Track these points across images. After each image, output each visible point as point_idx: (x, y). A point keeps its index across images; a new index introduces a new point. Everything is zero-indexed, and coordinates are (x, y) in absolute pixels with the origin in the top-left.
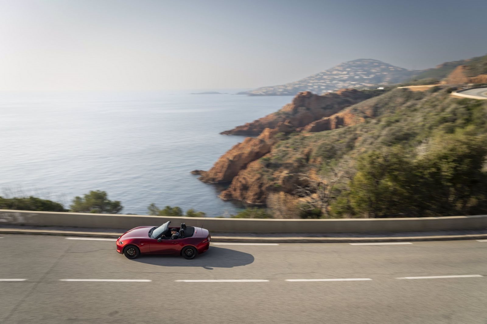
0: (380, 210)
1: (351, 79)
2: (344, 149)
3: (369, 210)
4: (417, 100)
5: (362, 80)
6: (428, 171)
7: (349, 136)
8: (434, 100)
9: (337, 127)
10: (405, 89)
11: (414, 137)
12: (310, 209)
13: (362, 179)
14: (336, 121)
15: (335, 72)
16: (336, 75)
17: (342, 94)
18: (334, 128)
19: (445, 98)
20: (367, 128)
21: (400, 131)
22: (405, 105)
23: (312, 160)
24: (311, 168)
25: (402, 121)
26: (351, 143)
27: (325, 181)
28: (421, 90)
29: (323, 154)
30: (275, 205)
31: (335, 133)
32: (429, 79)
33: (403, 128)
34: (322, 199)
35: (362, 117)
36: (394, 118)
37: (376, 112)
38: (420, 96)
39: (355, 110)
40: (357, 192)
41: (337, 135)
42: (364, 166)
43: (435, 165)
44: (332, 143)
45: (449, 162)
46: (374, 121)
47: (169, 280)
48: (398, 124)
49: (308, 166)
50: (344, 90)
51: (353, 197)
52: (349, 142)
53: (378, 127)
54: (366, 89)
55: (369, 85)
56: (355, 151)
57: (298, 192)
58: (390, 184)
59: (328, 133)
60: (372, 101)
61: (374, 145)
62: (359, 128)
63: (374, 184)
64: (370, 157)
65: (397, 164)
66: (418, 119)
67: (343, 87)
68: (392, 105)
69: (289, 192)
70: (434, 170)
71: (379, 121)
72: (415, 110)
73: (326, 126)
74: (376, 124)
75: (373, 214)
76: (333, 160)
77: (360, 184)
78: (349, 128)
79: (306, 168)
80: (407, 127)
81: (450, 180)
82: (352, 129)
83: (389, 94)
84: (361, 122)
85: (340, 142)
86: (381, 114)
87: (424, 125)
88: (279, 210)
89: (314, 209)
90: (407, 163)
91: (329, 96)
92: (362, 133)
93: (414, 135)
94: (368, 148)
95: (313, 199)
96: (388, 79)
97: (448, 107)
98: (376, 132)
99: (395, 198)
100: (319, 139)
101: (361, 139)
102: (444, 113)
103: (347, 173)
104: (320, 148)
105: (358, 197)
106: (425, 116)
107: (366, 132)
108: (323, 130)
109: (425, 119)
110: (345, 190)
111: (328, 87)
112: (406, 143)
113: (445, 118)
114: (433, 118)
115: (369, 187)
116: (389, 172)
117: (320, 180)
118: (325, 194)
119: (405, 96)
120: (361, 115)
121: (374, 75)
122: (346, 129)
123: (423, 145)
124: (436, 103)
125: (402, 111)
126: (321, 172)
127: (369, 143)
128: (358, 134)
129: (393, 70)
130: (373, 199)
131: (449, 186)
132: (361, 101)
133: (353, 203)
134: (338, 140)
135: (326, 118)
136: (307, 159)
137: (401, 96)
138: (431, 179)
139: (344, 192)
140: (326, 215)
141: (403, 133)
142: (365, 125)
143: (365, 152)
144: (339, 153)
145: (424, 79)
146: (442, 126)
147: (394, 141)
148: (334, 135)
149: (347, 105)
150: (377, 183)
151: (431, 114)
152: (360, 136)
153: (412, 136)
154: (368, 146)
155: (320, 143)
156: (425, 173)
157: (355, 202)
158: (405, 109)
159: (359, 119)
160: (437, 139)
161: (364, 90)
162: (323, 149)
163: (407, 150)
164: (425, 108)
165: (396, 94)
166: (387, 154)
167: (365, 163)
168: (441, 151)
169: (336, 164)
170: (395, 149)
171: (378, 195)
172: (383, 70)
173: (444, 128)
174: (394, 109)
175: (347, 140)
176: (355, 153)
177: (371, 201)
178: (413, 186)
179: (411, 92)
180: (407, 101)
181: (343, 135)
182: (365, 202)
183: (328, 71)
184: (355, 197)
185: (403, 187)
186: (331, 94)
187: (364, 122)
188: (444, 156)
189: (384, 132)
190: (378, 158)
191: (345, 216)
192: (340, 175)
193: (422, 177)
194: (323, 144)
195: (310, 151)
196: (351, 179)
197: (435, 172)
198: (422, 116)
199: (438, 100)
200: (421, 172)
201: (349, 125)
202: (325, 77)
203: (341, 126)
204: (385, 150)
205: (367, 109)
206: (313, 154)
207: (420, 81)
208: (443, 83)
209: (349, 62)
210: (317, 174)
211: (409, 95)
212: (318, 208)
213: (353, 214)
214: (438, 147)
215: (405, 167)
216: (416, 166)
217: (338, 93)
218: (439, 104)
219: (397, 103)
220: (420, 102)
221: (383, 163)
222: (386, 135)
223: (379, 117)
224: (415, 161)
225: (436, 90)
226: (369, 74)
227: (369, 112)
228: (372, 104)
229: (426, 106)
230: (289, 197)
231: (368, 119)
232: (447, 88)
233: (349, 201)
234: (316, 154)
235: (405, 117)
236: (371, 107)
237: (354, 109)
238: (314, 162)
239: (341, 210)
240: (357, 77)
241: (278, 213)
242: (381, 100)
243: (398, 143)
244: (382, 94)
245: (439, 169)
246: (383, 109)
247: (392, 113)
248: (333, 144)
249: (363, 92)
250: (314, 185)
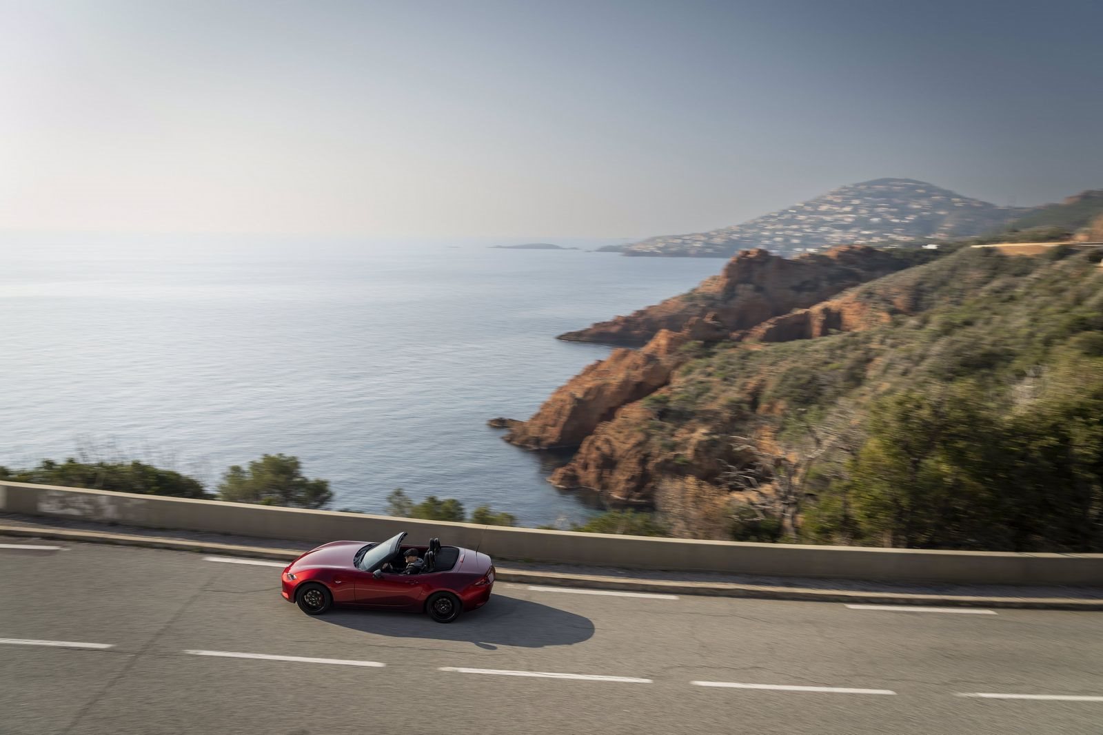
0: (922, 529)
1: (862, 223)
2: (841, 384)
3: (893, 529)
4: (1016, 275)
5: (886, 226)
6: (1040, 443)
7: (853, 355)
8: (1057, 277)
9: (825, 332)
10: (989, 251)
11: (1009, 361)
12: (755, 519)
13: (880, 454)
14: (824, 318)
15: (824, 208)
16: (825, 213)
17: (839, 256)
18: (819, 334)
19: (1085, 275)
20: (895, 336)
21: (972, 346)
22: (987, 287)
23: (763, 406)
24: (763, 424)
25: (980, 323)
26: (857, 371)
27: (793, 457)
28: (1029, 254)
29: (792, 392)
30: (674, 506)
31: (820, 345)
32: (1047, 229)
33: (982, 339)
34: (784, 498)
35: (883, 311)
36: (959, 318)
37: (918, 302)
38: (1025, 266)
39: (870, 294)
40: (867, 485)
41: (826, 350)
42: (886, 425)
43: (1055, 429)
44: (813, 368)
45: (1089, 425)
46: (913, 321)
47: (424, 666)
48: (970, 330)
49: (755, 420)
50: (844, 248)
51: (857, 497)
52: (851, 368)
53: (923, 335)
54: (895, 246)
55: (902, 238)
56: (866, 389)
57: (728, 479)
58: (945, 468)
59: (804, 346)
60: (911, 275)
61: (911, 376)
62: (878, 337)
63: (909, 468)
64: (900, 403)
65: (964, 423)
66: (1019, 319)
67: (843, 241)
68: (957, 285)
69: (709, 477)
70: (1052, 440)
71: (925, 322)
72: (1012, 299)
73: (800, 330)
74: (919, 327)
75: (904, 537)
76: (814, 407)
77: (873, 466)
78: (855, 335)
79: (751, 425)
80: (990, 339)
81: (1093, 468)
82: (860, 338)
83: (950, 260)
84: (882, 324)
85: (831, 366)
86: (930, 305)
87: (1031, 335)
88: (684, 517)
89: (762, 521)
90: (989, 422)
91: (810, 261)
92: (884, 347)
93: (1009, 356)
94: (896, 384)
95: (762, 494)
96: (948, 225)
97: (1091, 295)
98: (916, 347)
99: (959, 504)
100: (783, 359)
101: (880, 361)
102: (1079, 309)
103: (845, 439)
104: (785, 378)
105: (868, 497)
106: (1035, 313)
107: (893, 346)
108: (793, 339)
109: (1035, 320)
110: (840, 478)
111: (806, 240)
112: (988, 375)
113: (1084, 319)
114: (1055, 317)
115: (896, 474)
116: (944, 442)
117: (780, 453)
118: (791, 485)
119: (987, 266)
120: (882, 306)
121: (915, 216)
122: (846, 338)
123: (1028, 380)
124: (1063, 284)
125: (978, 302)
126: (784, 434)
127: (900, 371)
128: (874, 349)
129: (960, 205)
130: (905, 502)
131: (1089, 481)
132: (884, 275)
133: (856, 511)
134: (826, 363)
135: (800, 312)
136: (754, 404)
137: (978, 267)
138: (1046, 463)
139: (835, 484)
140: (792, 535)
141: (980, 351)
142: (892, 331)
143: (890, 392)
144: (829, 391)
145: (1036, 229)
146: (1075, 339)
147: (958, 368)
148: (816, 351)
149: (851, 282)
150: (916, 465)
151: (1050, 309)
152: (878, 355)
153: (1003, 360)
154: (895, 380)
155: (784, 367)
156: (1031, 447)
157: (861, 508)
158: (985, 296)
159: (879, 317)
160: (1064, 368)
161: (891, 250)
162: (791, 381)
163: (991, 392)
164: (1034, 294)
165: (965, 262)
166: (940, 400)
167: (888, 417)
168: (1070, 397)
169: (820, 418)
170: (960, 388)
171: (916, 493)
172: (937, 205)
173: (1079, 342)
174: (961, 296)
175: (847, 363)
176: (865, 394)
177: (900, 507)
178: (1001, 477)
179: (1002, 258)
180: (992, 277)
181: (839, 352)
182: (886, 507)
183: (807, 204)
184: (862, 495)
185: (976, 476)
186: (812, 256)
187: (890, 324)
188: (1077, 409)
189: (937, 348)
190: (919, 407)
191: (836, 539)
192: (826, 443)
193: (1023, 458)
194: (791, 370)
195: (760, 385)
196: (853, 454)
197: (1055, 446)
198: (1028, 315)
199: (1066, 277)
200: (1022, 445)
201: (854, 328)
202: (801, 217)
203: (834, 330)
204: (936, 389)
205: (897, 294)
206: (768, 391)
207: (1024, 231)
208: (1080, 238)
209: (857, 185)
210: (775, 440)
211: (997, 264)
212: (773, 517)
213: (856, 536)
214: (1065, 388)
215: (984, 430)
216: (1008, 430)
217: (831, 254)
218: (1070, 287)
219: (968, 281)
220: (1025, 281)
221: (931, 420)
222: (940, 355)
223: (923, 313)
224: (1007, 418)
225: (1063, 253)
226: (903, 212)
227: (900, 301)
228: (910, 283)
229: (1037, 292)
230: (707, 488)
231: (899, 316)
232: (1089, 251)
233: (847, 504)
234: (775, 392)
235: (987, 314)
236: (907, 288)
237: (865, 292)
238: (770, 410)
239: (828, 525)
240: (875, 220)
241: (681, 525)
242: (931, 272)
243: (970, 374)
244: (933, 260)
245: (1066, 440)
246: (935, 295)
247: (958, 304)
248: (814, 371)
249: (888, 254)
250: (768, 464)
